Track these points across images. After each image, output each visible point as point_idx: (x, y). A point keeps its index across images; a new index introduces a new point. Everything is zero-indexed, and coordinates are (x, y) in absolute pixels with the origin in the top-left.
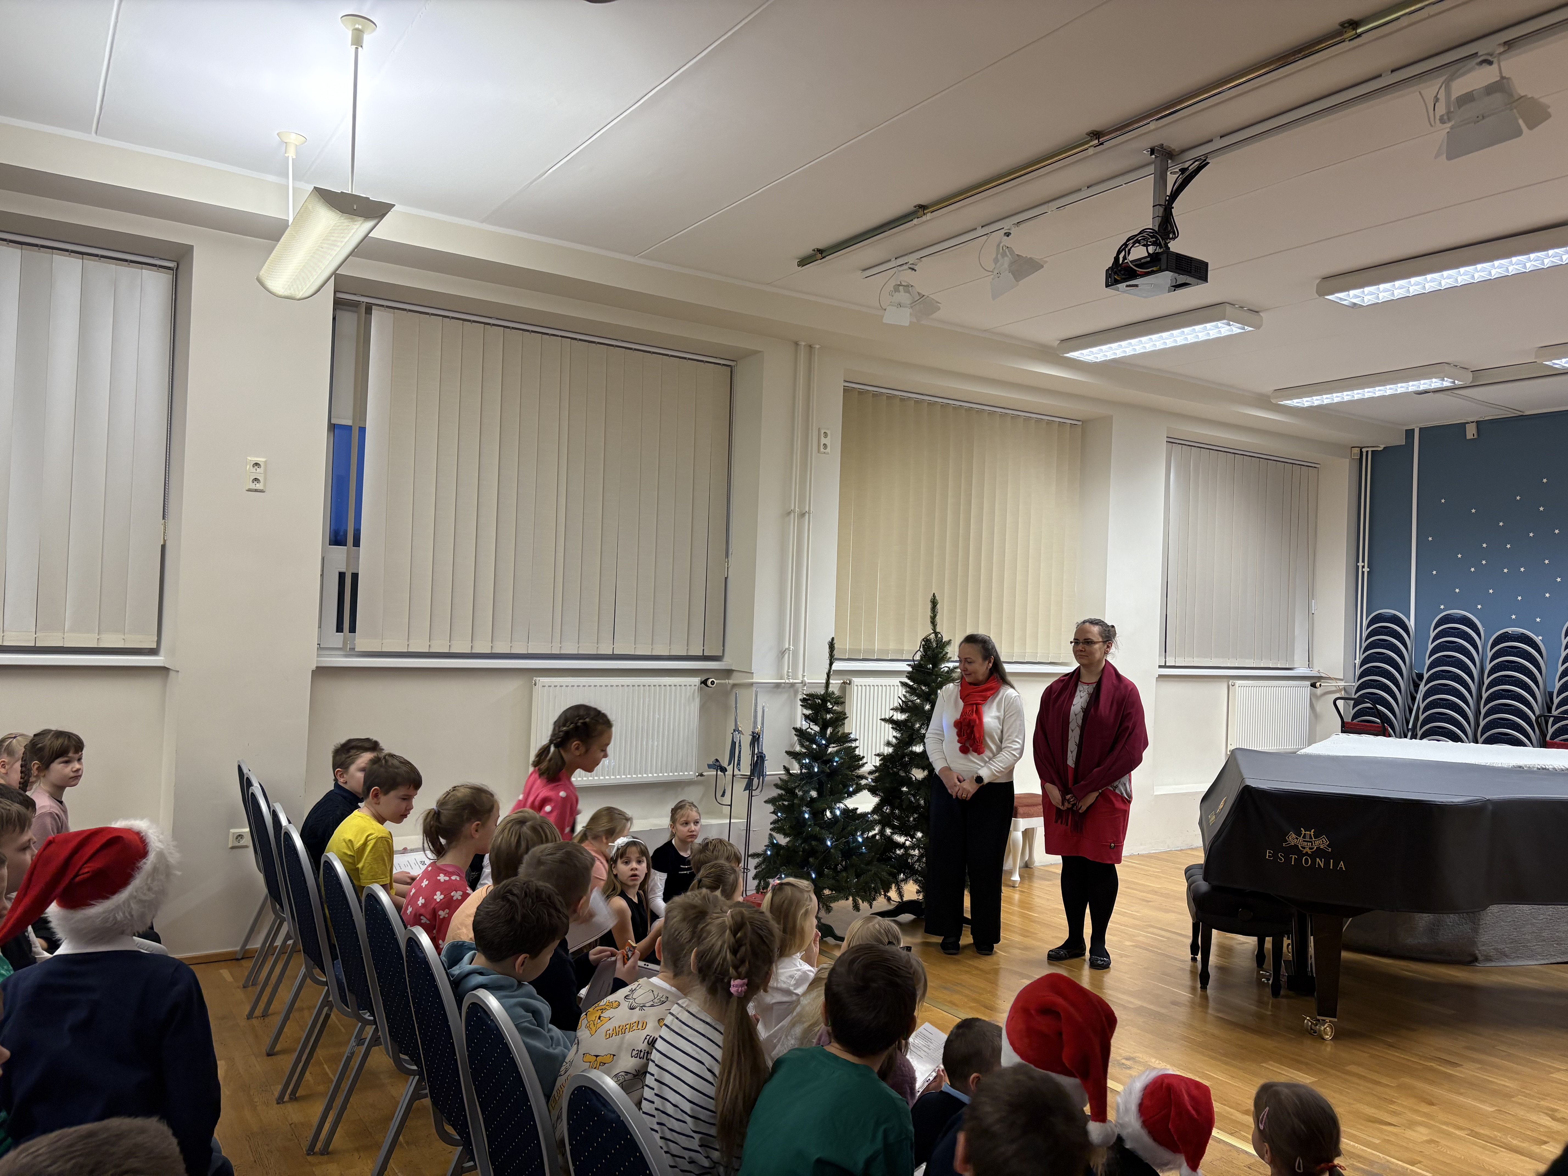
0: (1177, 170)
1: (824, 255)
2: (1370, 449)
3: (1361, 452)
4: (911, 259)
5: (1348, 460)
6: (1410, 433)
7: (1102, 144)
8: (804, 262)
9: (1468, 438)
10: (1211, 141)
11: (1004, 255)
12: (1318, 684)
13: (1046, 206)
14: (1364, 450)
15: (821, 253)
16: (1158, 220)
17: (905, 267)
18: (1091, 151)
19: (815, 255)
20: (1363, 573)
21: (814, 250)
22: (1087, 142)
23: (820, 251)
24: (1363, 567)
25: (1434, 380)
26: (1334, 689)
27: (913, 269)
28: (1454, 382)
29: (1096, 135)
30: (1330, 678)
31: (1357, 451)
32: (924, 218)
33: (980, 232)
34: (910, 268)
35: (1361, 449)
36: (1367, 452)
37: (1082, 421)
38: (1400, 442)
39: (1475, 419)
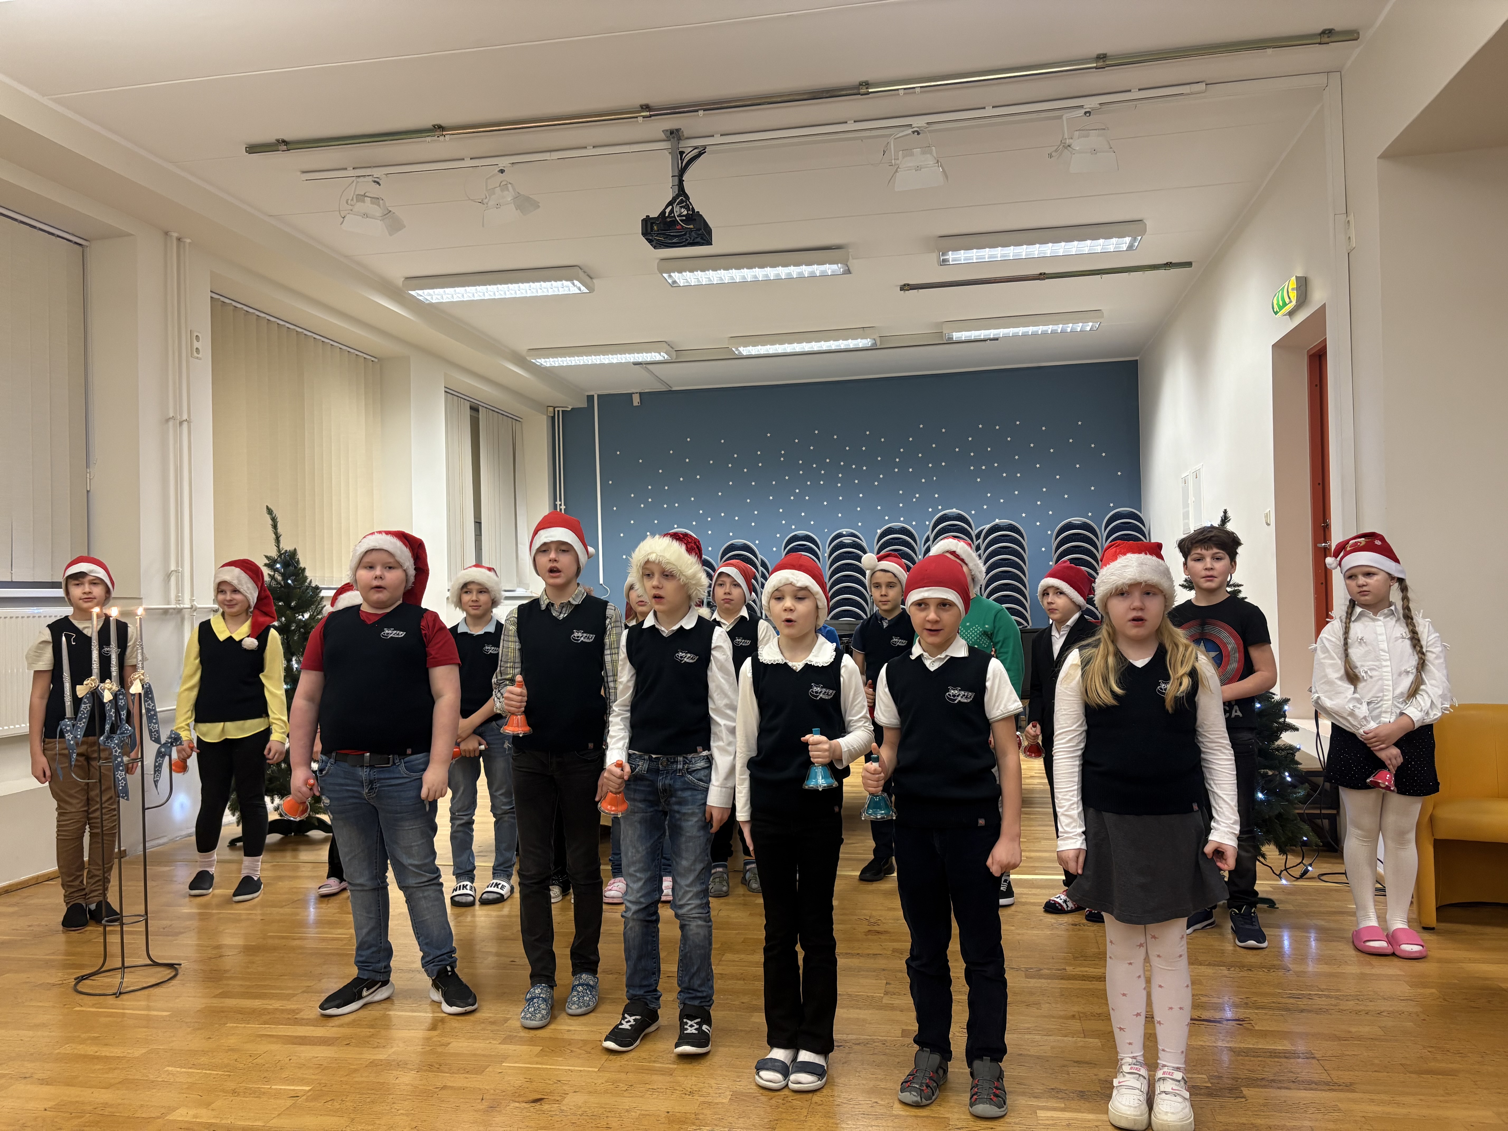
1: (289, 147)
2: (561, 409)
3: (554, 411)
4: (378, 173)
5: (545, 417)
6: (590, 398)
7: (651, 116)
8: (253, 149)
9: (629, 405)
10: (709, 137)
11: (505, 189)
13: (549, 154)
14: (556, 409)
15: (285, 145)
16: (680, 190)
17: (370, 179)
19: (276, 145)
21: (275, 140)
22: (636, 112)
23: (284, 142)
25: (653, 354)
27: (378, 183)
28: (665, 357)
29: (646, 107)
31: (551, 409)
33: (468, 163)
34: (375, 182)
35: (554, 408)
36: (558, 411)
37: (379, 360)
38: (584, 405)
39: (638, 391)
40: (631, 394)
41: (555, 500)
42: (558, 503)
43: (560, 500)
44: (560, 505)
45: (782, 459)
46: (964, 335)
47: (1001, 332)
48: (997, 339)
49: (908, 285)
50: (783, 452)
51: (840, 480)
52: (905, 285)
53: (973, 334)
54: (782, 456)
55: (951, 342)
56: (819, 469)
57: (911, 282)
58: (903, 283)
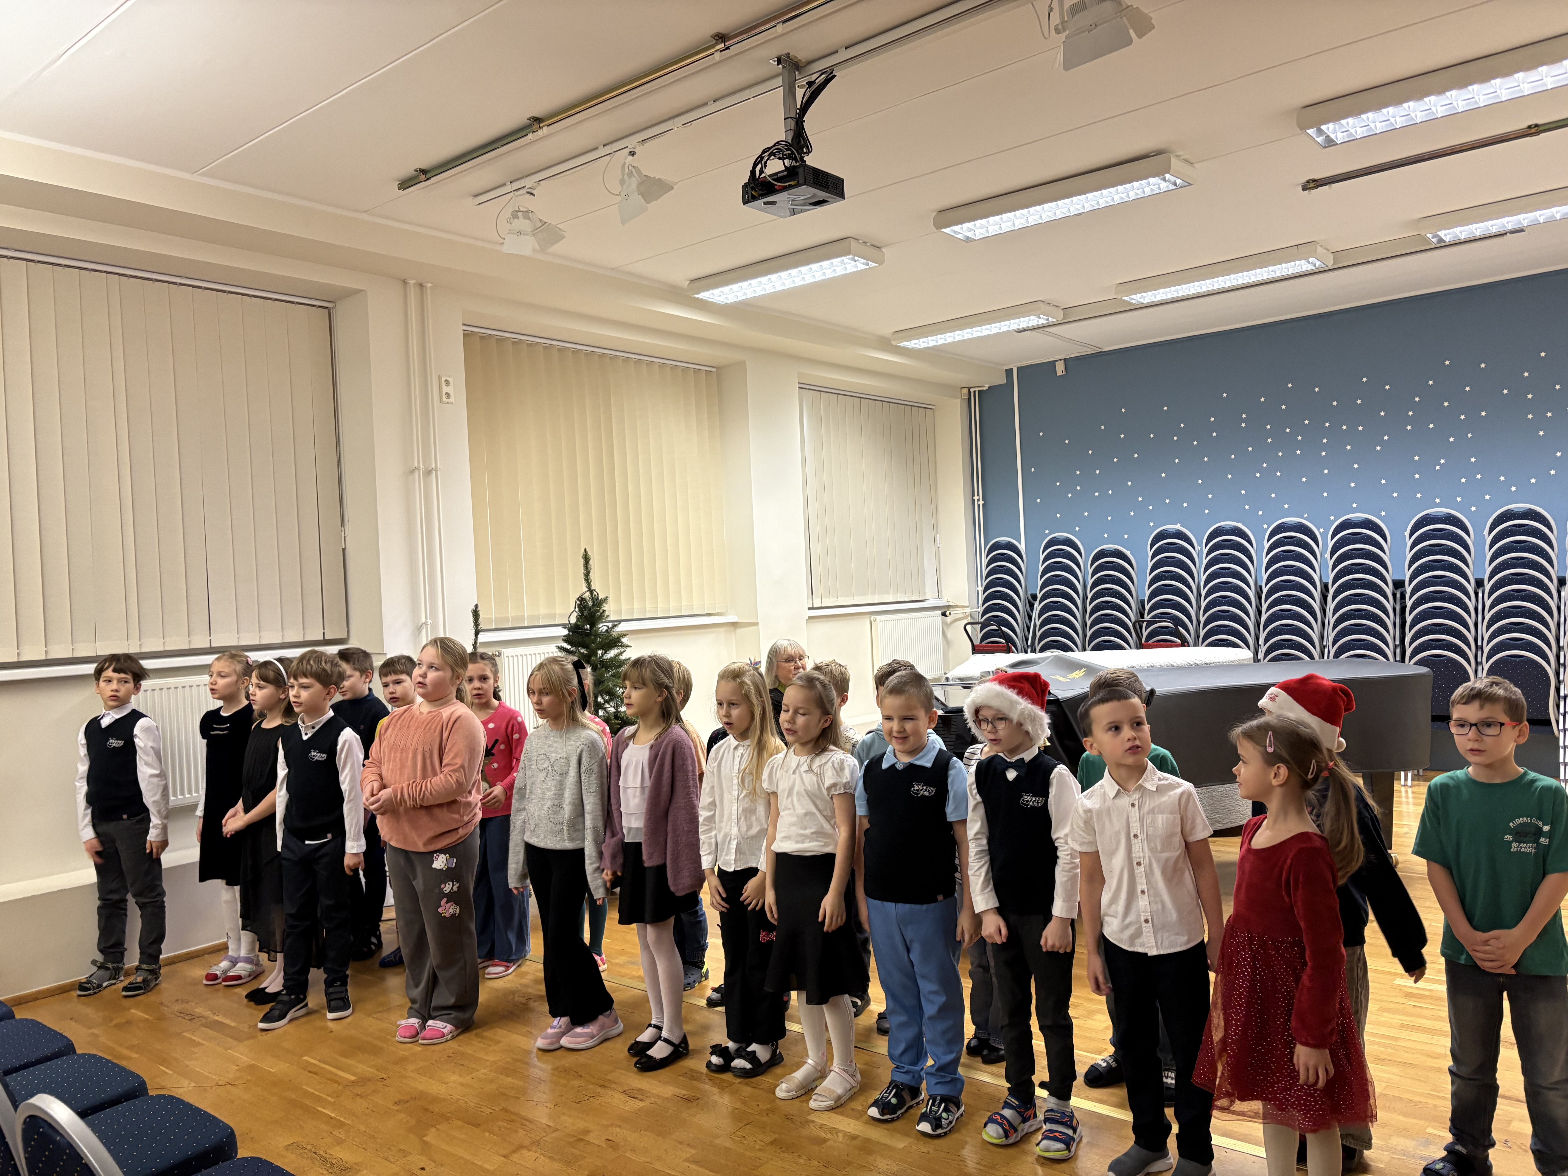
0: (804, 83)
1: (429, 175)
2: (977, 389)
3: (970, 392)
4: (529, 182)
5: (958, 401)
7: (728, 48)
8: (405, 184)
9: (1057, 375)
10: (837, 52)
11: (630, 175)
12: (948, 613)
13: (671, 122)
14: (972, 390)
15: (425, 173)
16: (791, 134)
17: (522, 191)
18: (717, 56)
19: (418, 176)
20: (979, 505)
21: (416, 171)
22: (713, 46)
25: (1032, 318)
26: (961, 616)
27: (531, 194)
28: (1048, 320)
29: (721, 37)
30: (957, 606)
31: (965, 391)
32: (540, 132)
33: (602, 151)
34: (528, 193)
35: (969, 389)
36: (975, 391)
37: (717, 368)
38: (1003, 381)
39: (1063, 357)
40: (1053, 363)
41: (973, 495)
42: (976, 498)
43: (978, 495)
44: (978, 500)
45: (1243, 425)
46: (1462, 232)
47: (1524, 219)
48: (1521, 230)
49: (1314, 181)
50: (1244, 416)
51: (1324, 447)
52: (1308, 182)
53: (1477, 229)
54: (1244, 420)
55: (1442, 245)
56: (1294, 434)
57: (1316, 177)
58: (1305, 180)
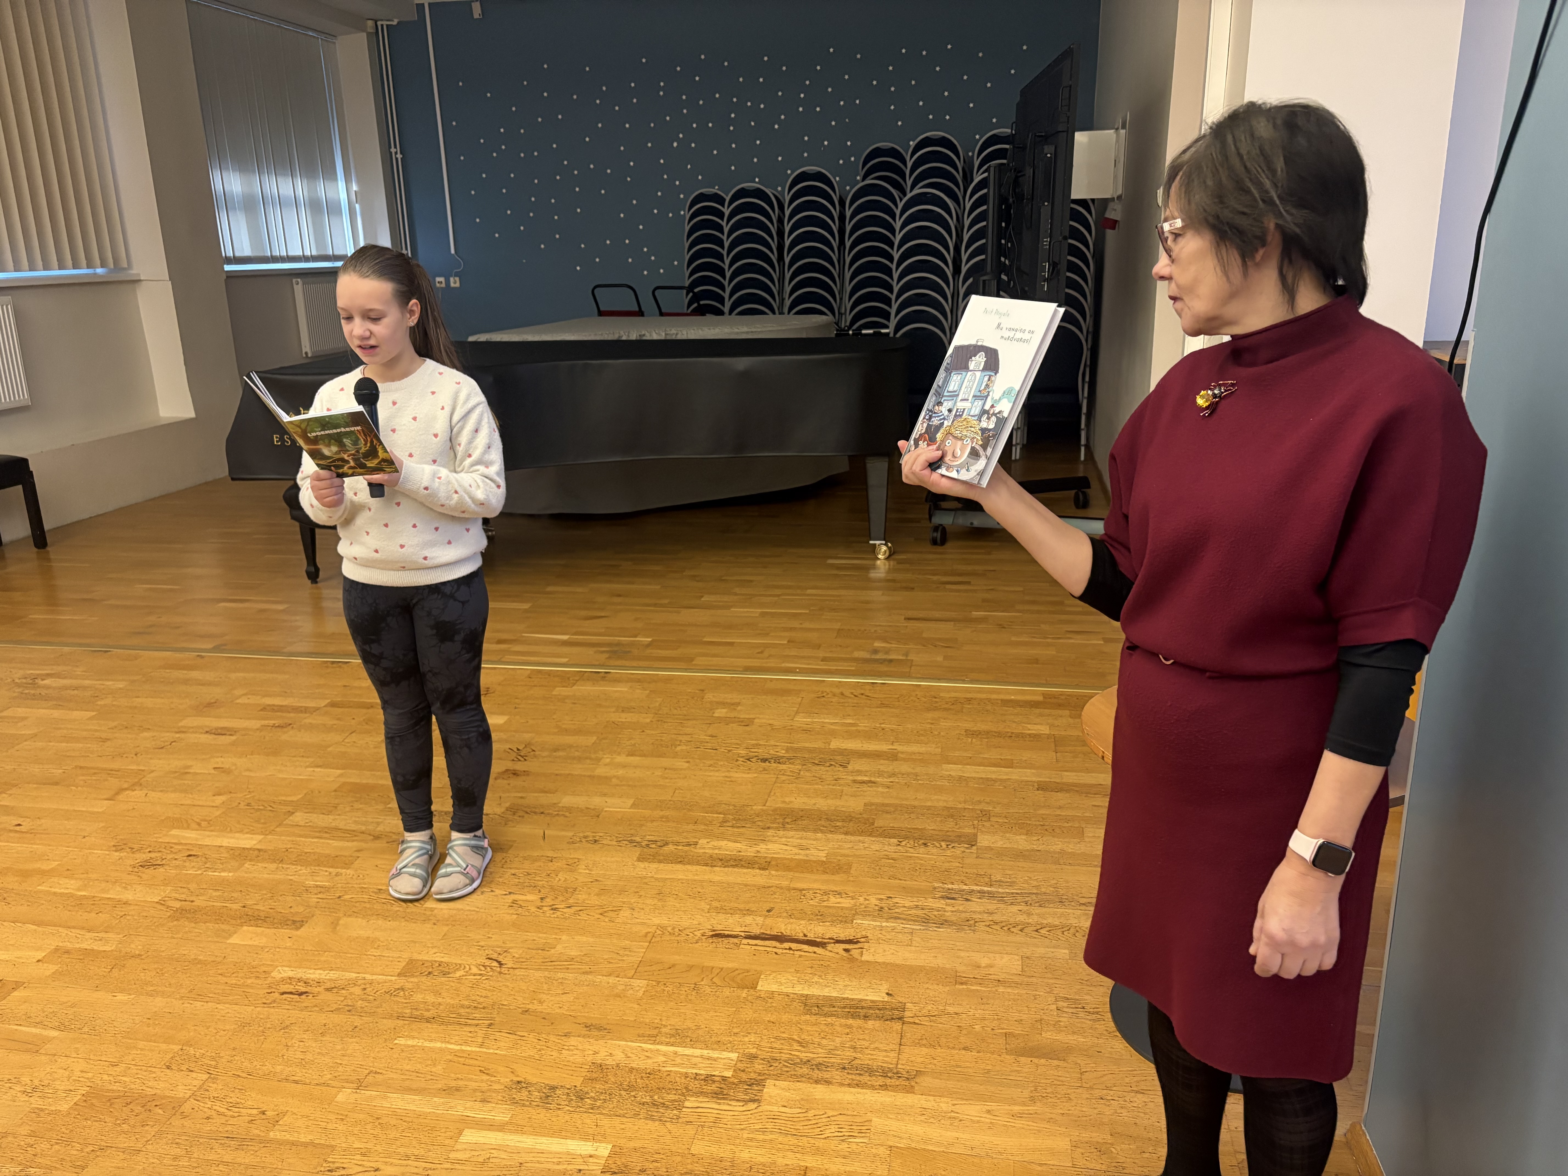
2: (385, 23)
3: (376, 25)
5: (363, 32)
6: (421, 8)
9: (475, 17)
14: (379, 23)
20: (397, 159)
24: (396, 153)
31: (371, 22)
35: (376, 21)
36: (382, 25)
38: (412, 17)
40: (470, 3)
41: (390, 147)
42: (393, 150)
43: (395, 147)
45: (661, 93)
50: (662, 84)
51: (732, 122)
54: (662, 89)
56: (706, 107)
